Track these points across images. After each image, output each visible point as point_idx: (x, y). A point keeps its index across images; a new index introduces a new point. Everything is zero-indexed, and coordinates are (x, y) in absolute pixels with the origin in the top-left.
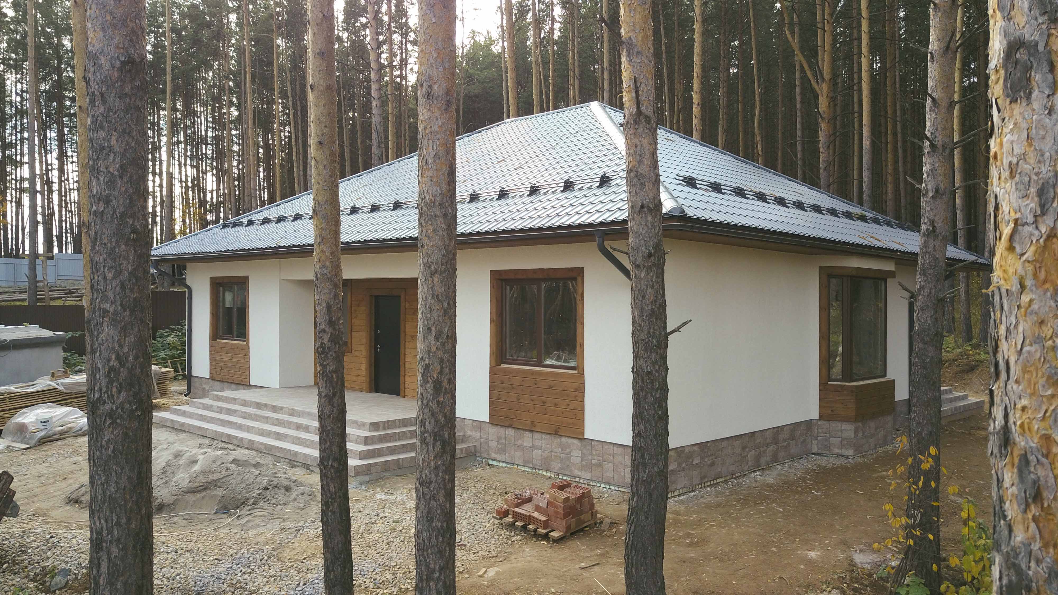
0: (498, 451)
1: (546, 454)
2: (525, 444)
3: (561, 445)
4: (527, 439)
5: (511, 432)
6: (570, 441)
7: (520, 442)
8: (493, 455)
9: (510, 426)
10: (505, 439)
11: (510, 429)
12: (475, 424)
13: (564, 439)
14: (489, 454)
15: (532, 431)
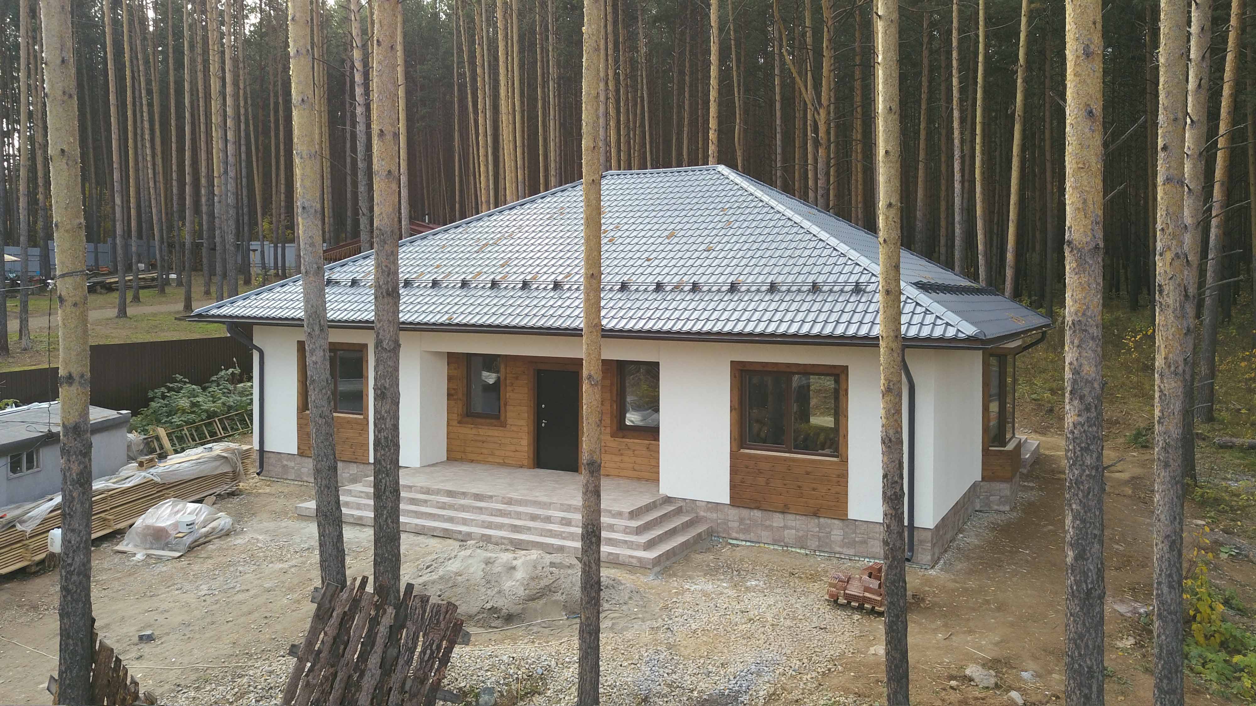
0: (740, 531)
1: (801, 534)
2: (775, 525)
3: (819, 526)
4: (777, 520)
5: (757, 514)
6: (829, 521)
7: (768, 523)
8: (734, 535)
9: (758, 508)
10: (750, 519)
11: (755, 511)
12: (710, 505)
13: (822, 520)
14: (729, 534)
15: (783, 513)
